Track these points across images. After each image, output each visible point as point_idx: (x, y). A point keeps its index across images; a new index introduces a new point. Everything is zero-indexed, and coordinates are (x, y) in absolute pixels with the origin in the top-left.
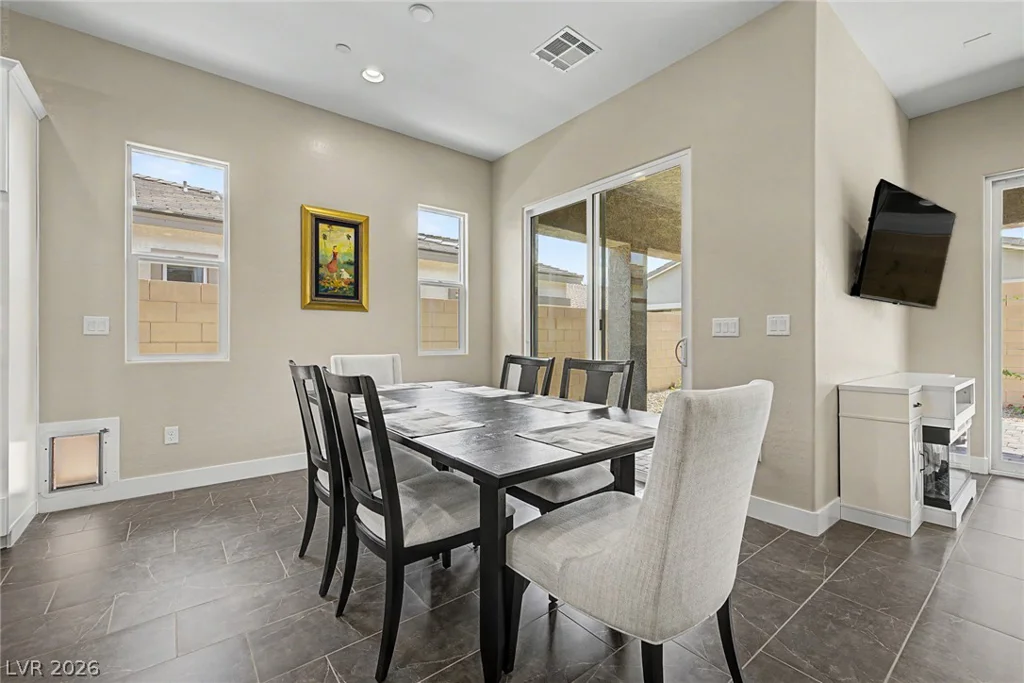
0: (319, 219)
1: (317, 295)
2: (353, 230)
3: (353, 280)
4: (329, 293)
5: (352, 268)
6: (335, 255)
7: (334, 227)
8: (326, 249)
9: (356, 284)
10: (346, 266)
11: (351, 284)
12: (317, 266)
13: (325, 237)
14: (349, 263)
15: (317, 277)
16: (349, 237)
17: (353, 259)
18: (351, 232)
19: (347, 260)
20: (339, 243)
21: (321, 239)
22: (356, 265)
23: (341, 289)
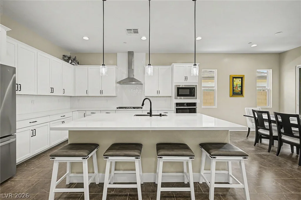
0: (234, 78)
1: (233, 94)
2: (241, 79)
3: (241, 90)
4: (236, 93)
5: (241, 87)
6: (237, 85)
7: (237, 79)
8: (235, 83)
9: (242, 91)
10: (239, 87)
11: (240, 91)
12: (233, 88)
13: (235, 81)
14: (240, 86)
15: (233, 90)
16: (240, 80)
17: (241, 85)
18: (240, 79)
19: (239, 86)
20: (238, 82)
21: (234, 82)
22: (242, 86)
23: (238, 92)
